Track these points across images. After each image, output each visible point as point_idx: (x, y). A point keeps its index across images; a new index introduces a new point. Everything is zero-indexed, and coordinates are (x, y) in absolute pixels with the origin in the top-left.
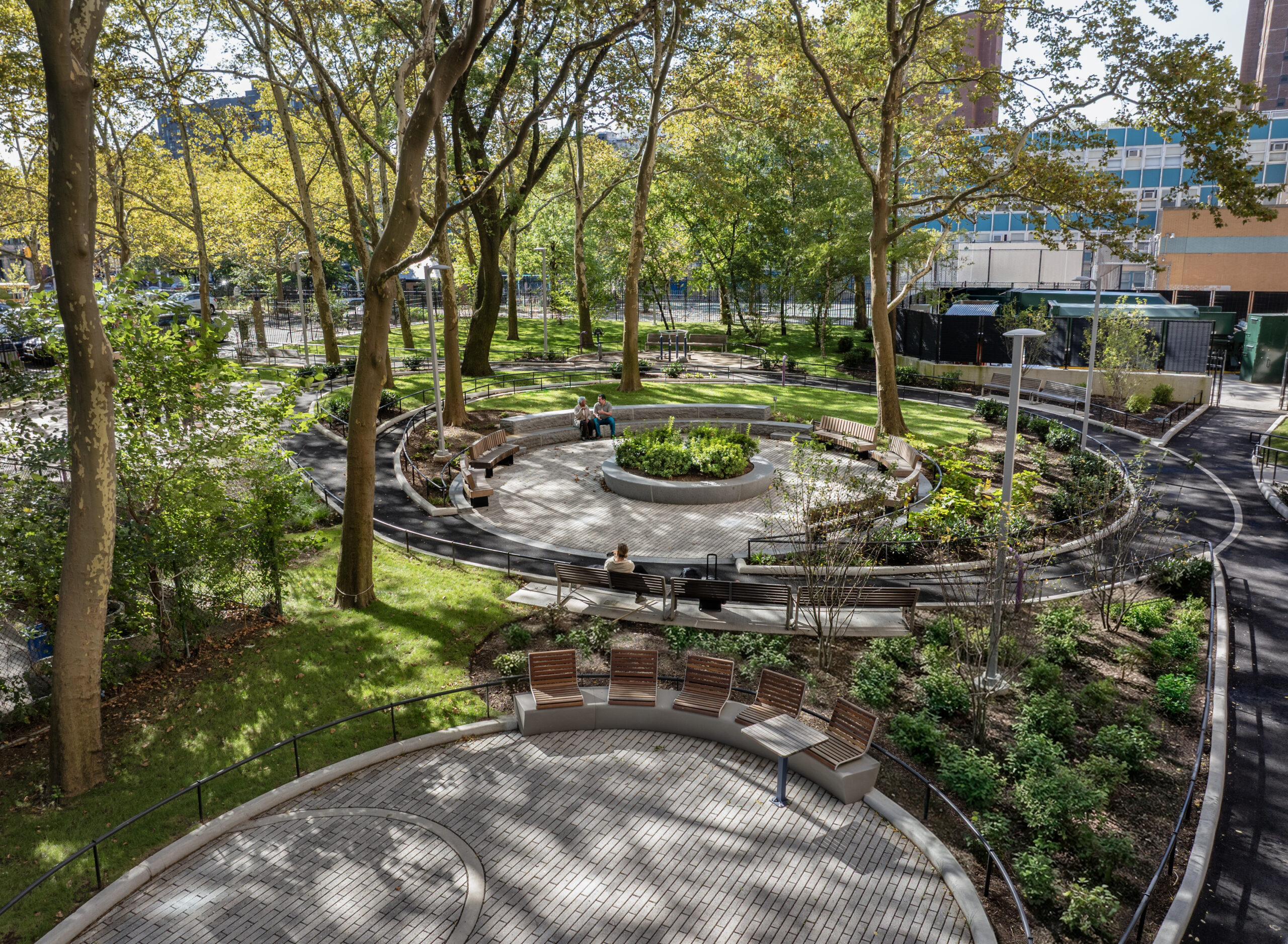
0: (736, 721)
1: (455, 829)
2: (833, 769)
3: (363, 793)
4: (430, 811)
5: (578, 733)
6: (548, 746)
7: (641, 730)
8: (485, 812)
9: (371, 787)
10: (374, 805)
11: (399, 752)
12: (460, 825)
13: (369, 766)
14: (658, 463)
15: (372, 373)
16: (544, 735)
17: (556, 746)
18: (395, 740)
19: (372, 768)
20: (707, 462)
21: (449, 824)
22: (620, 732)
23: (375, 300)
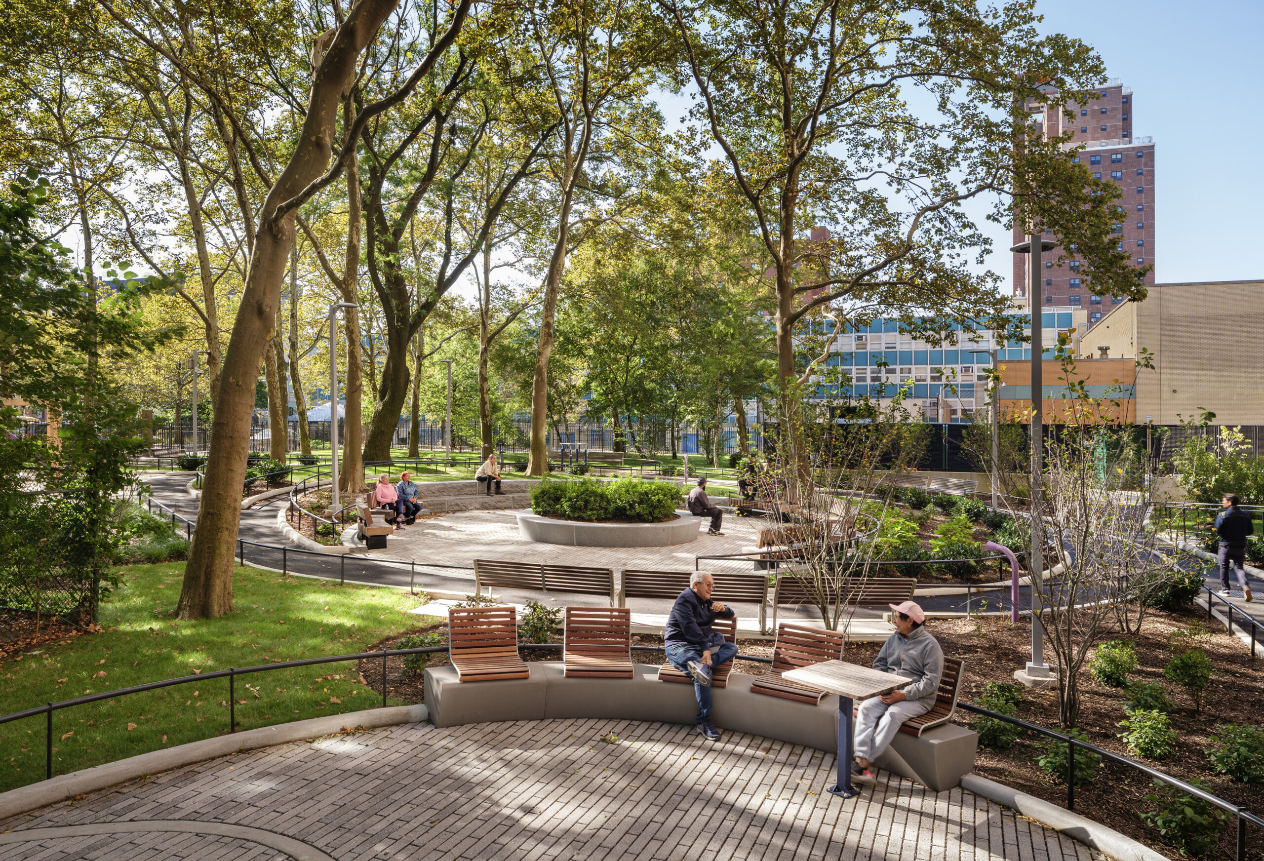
0: (753, 690)
1: (320, 844)
2: (916, 735)
3: (162, 800)
4: (278, 821)
5: (520, 723)
6: (476, 738)
7: (610, 719)
8: (376, 818)
9: (179, 793)
10: (177, 815)
11: (237, 747)
12: (329, 838)
13: (182, 766)
14: (581, 503)
15: (256, 324)
16: (469, 726)
17: (488, 738)
18: (233, 731)
19: (187, 769)
20: (634, 502)
21: (310, 838)
22: (581, 721)
23: (268, 239)
